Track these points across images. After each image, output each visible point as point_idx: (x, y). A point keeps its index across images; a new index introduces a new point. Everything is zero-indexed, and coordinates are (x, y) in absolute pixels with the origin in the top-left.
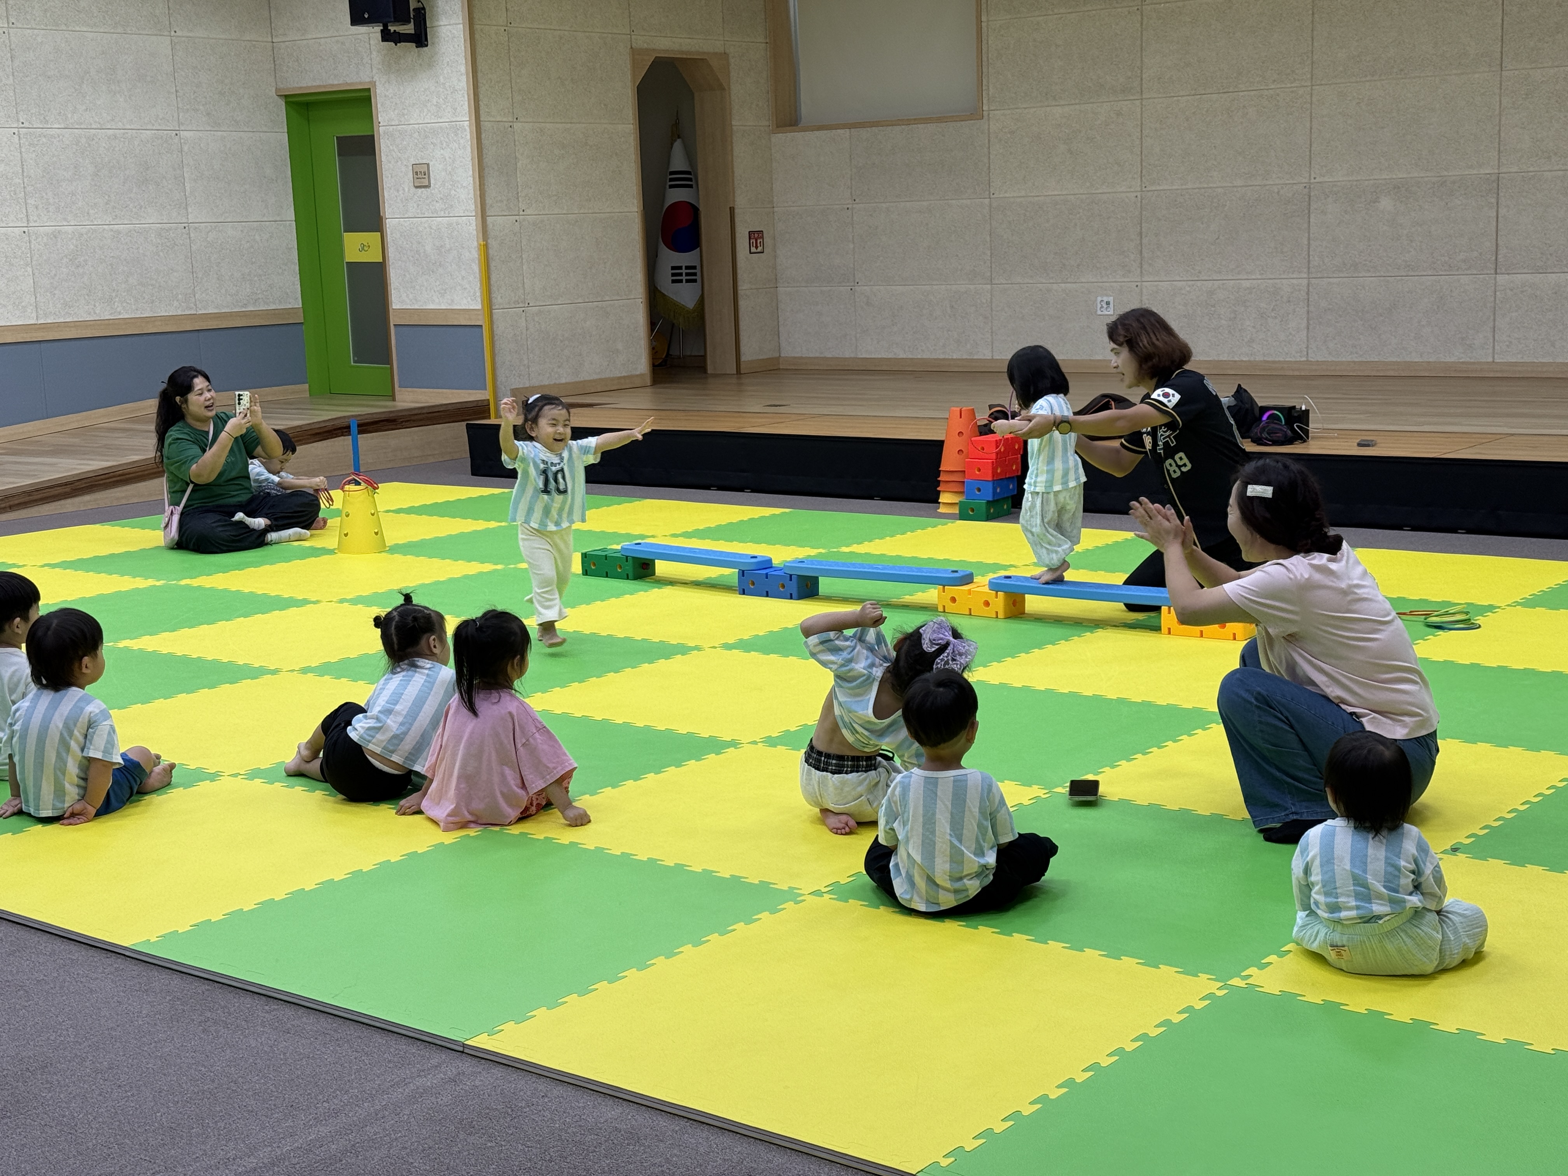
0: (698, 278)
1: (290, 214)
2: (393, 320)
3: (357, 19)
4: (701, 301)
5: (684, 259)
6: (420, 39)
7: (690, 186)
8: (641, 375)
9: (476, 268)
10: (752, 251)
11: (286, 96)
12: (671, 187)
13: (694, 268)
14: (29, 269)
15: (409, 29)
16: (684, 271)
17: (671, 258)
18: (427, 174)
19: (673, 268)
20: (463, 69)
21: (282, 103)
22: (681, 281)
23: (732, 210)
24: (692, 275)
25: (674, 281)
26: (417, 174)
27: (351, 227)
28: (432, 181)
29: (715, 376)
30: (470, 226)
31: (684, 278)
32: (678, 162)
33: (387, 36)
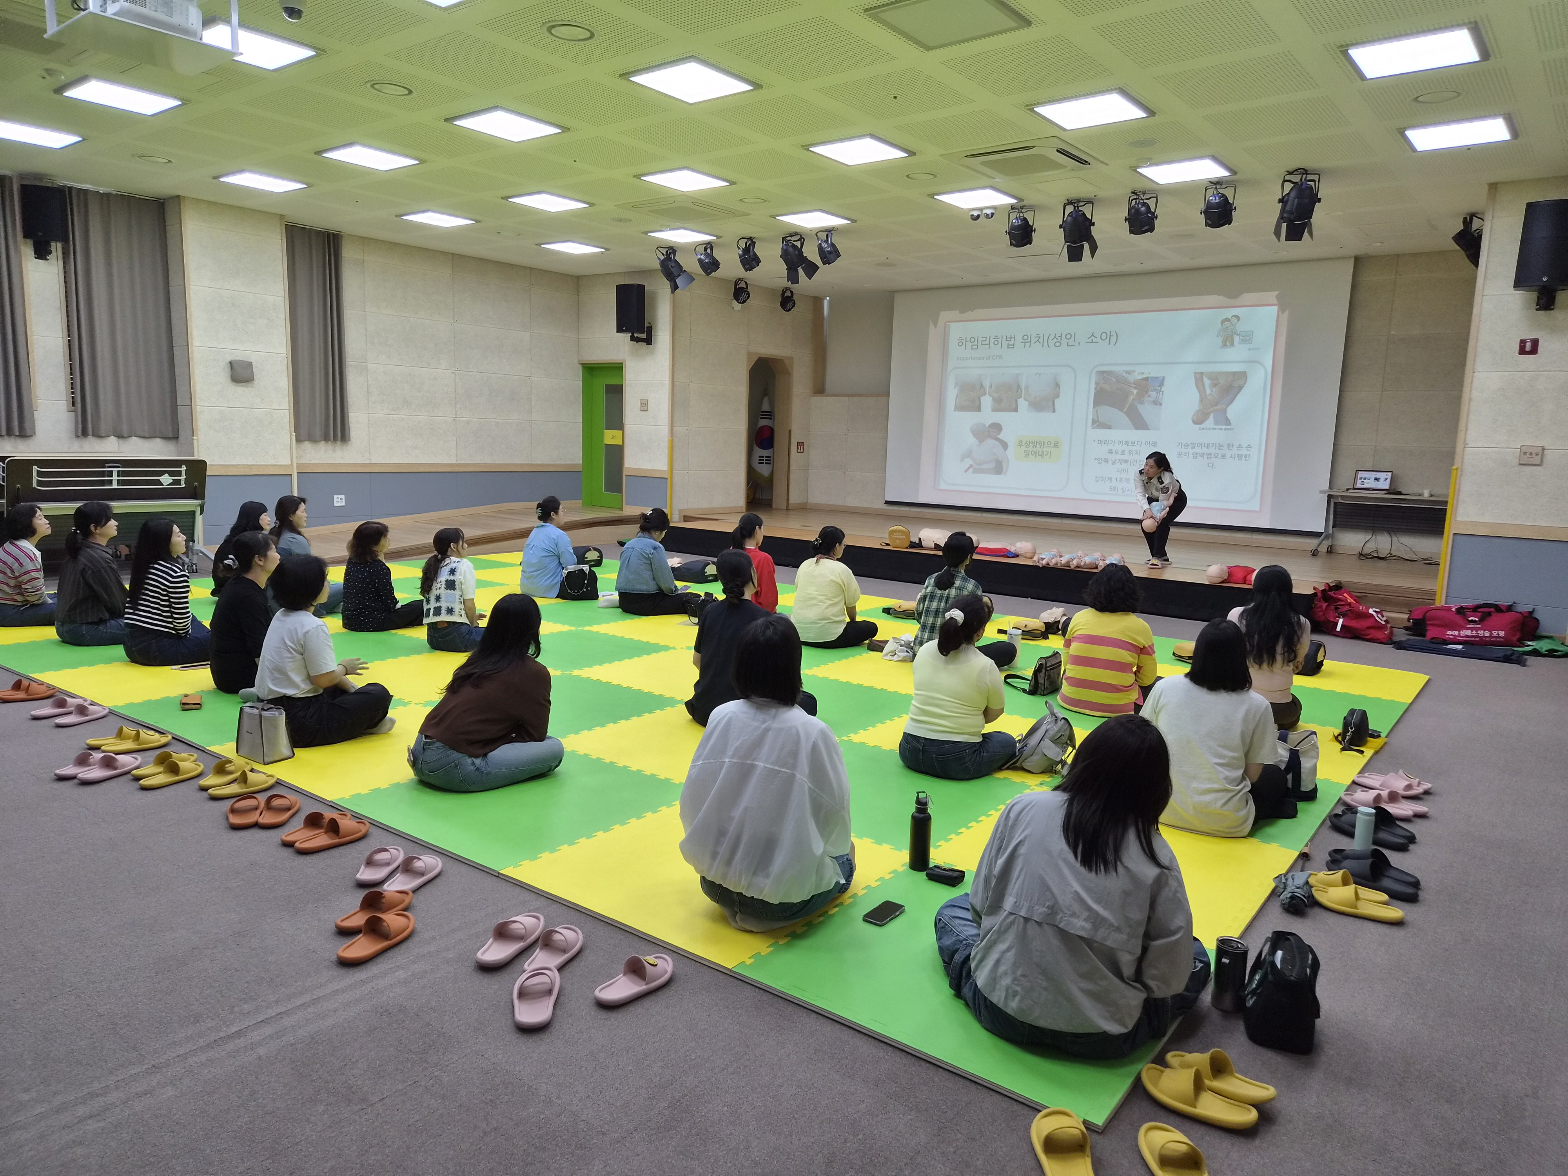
0: (771, 462)
1: (580, 419)
2: (625, 473)
3: (620, 330)
4: (772, 473)
5: (766, 453)
6: (649, 341)
7: (771, 419)
8: (741, 507)
9: (666, 451)
10: (798, 451)
11: (583, 365)
12: (762, 418)
13: (770, 457)
14: (455, 438)
15: (644, 336)
16: (765, 458)
17: (759, 452)
18: (647, 405)
19: (760, 457)
20: (668, 356)
21: (580, 367)
22: (763, 463)
23: (790, 431)
24: (769, 460)
25: (759, 463)
26: (641, 405)
27: (608, 428)
28: (649, 408)
29: (776, 509)
30: (665, 431)
31: (765, 462)
32: (766, 407)
33: (633, 339)
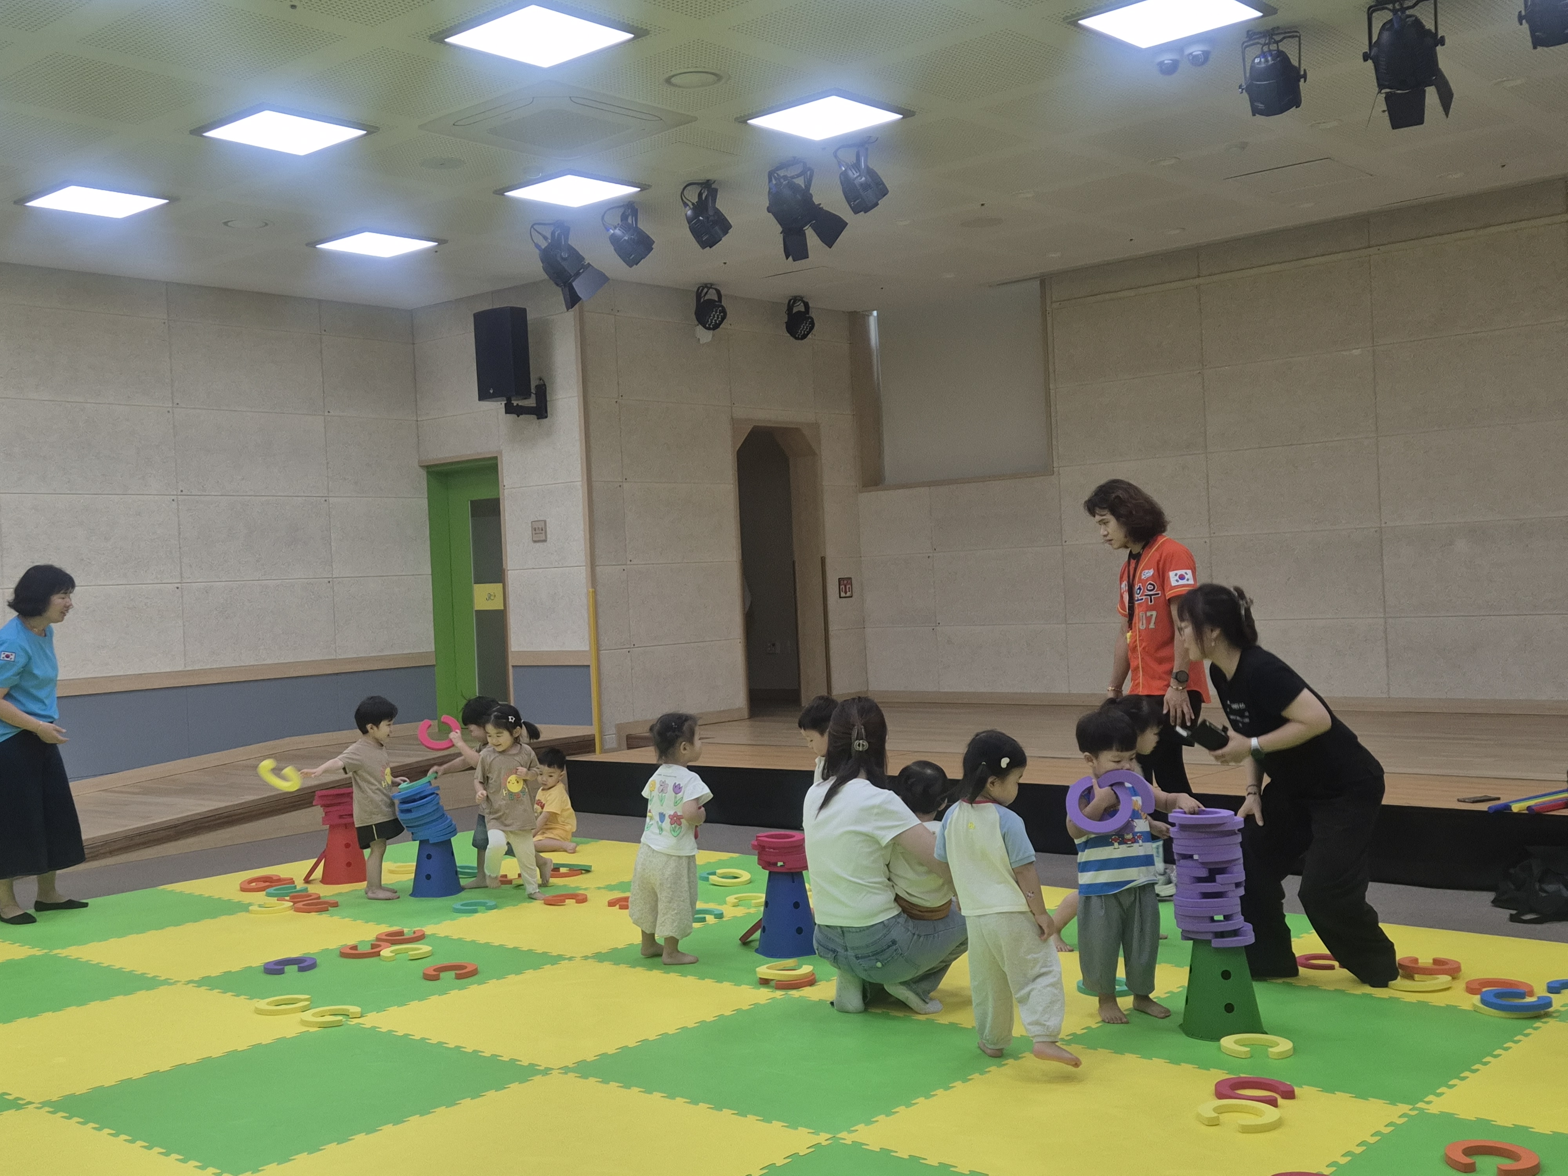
1: (427, 567)
2: (512, 664)
3: (484, 394)
6: (541, 411)
8: (741, 710)
9: (585, 612)
10: (842, 596)
11: (427, 468)
14: (180, 622)
15: (530, 403)
18: (545, 529)
20: (577, 436)
21: (423, 472)
23: (823, 562)
26: (535, 530)
28: (549, 536)
30: (581, 575)
33: (510, 409)
